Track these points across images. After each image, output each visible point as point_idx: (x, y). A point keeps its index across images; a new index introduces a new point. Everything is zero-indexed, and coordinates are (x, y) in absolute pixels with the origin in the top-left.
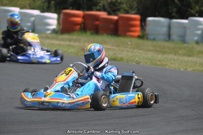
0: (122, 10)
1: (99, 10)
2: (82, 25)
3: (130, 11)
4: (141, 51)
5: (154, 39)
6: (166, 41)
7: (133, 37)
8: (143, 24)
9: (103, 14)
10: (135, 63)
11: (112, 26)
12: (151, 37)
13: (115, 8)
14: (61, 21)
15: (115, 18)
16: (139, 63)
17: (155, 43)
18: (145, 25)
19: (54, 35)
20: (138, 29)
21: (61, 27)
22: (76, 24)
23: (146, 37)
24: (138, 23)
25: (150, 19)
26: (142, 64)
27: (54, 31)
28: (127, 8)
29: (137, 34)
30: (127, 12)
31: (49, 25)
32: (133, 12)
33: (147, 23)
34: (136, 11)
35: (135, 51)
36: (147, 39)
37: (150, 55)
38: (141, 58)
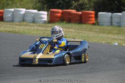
5: (102, 25)
11: (78, 18)
13: (82, 7)
14: (49, 16)
15: (80, 13)
19: (45, 24)
20: (93, 19)
21: (49, 19)
24: (93, 16)
27: (45, 22)
34: (93, 9)
36: (98, 25)
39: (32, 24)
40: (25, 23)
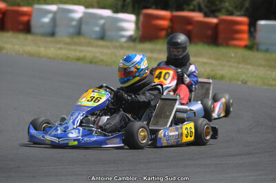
0: (223, 11)
1: (193, 10)
2: (169, 30)
3: (235, 11)
4: (249, 67)
5: (267, 51)
7: (239, 47)
8: (252, 29)
9: (198, 16)
10: (240, 83)
11: (209, 32)
12: (263, 47)
13: (214, 8)
14: (140, 25)
15: (214, 21)
16: (246, 83)
17: (268, 55)
18: (255, 30)
19: (131, 44)
20: (245, 36)
21: (140, 33)
22: (161, 29)
23: (255, 47)
24: (245, 28)
25: (262, 22)
26: (249, 84)
27: (131, 39)
28: (230, 8)
29: (243, 43)
30: (231, 14)
31: (123, 29)
32: (239, 13)
33: (258, 28)
35: (241, 66)
36: (258, 50)
37: (261, 72)
38: (249, 75)
39: (101, 43)
40: (82, 40)
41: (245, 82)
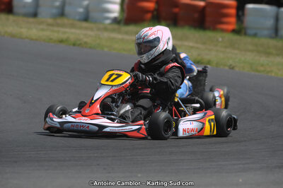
2: (155, 13)
4: (236, 52)
5: (255, 35)
6: (271, 37)
8: (240, 13)
10: (227, 68)
11: (196, 15)
12: (249, 32)
14: (125, 7)
15: (202, 3)
17: (256, 40)
18: (243, 14)
19: (116, 26)
20: (233, 20)
21: (125, 15)
22: (146, 11)
23: (243, 31)
24: (233, 11)
25: (250, 6)
26: (237, 69)
27: (115, 21)
29: (231, 27)
31: (108, 11)
33: (247, 12)
35: (228, 50)
36: (246, 34)
37: (249, 57)
38: (237, 60)
39: (85, 24)
40: (65, 21)
41: (232, 68)
